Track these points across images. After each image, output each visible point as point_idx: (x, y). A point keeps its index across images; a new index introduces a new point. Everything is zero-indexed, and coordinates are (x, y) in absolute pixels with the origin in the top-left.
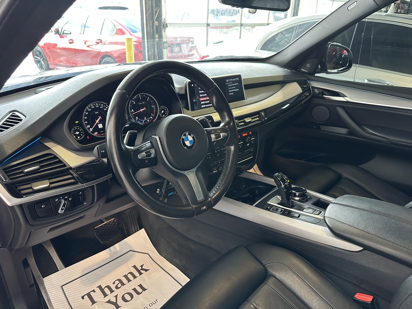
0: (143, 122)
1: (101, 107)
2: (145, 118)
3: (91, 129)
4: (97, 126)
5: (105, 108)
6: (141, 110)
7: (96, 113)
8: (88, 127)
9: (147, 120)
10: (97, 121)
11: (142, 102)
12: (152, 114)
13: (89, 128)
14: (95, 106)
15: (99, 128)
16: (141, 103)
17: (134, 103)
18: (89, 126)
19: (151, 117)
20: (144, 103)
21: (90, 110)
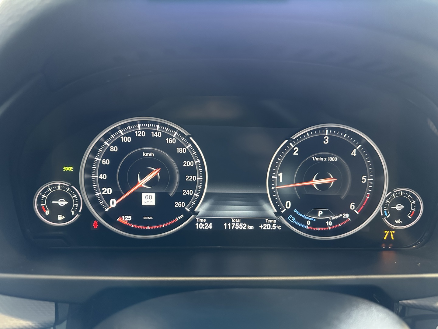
0: (309, 223)
1: (169, 141)
2: (320, 213)
3: (113, 203)
4: (137, 196)
5: (183, 147)
6: (315, 182)
7: (148, 154)
8: (103, 193)
9: (328, 220)
10: (142, 183)
11: (327, 156)
12: (352, 206)
13: (108, 198)
14: (148, 132)
15: (144, 204)
16: (321, 159)
17: (295, 154)
18: (108, 191)
19: (346, 216)
20: (335, 159)
21: (128, 139)
